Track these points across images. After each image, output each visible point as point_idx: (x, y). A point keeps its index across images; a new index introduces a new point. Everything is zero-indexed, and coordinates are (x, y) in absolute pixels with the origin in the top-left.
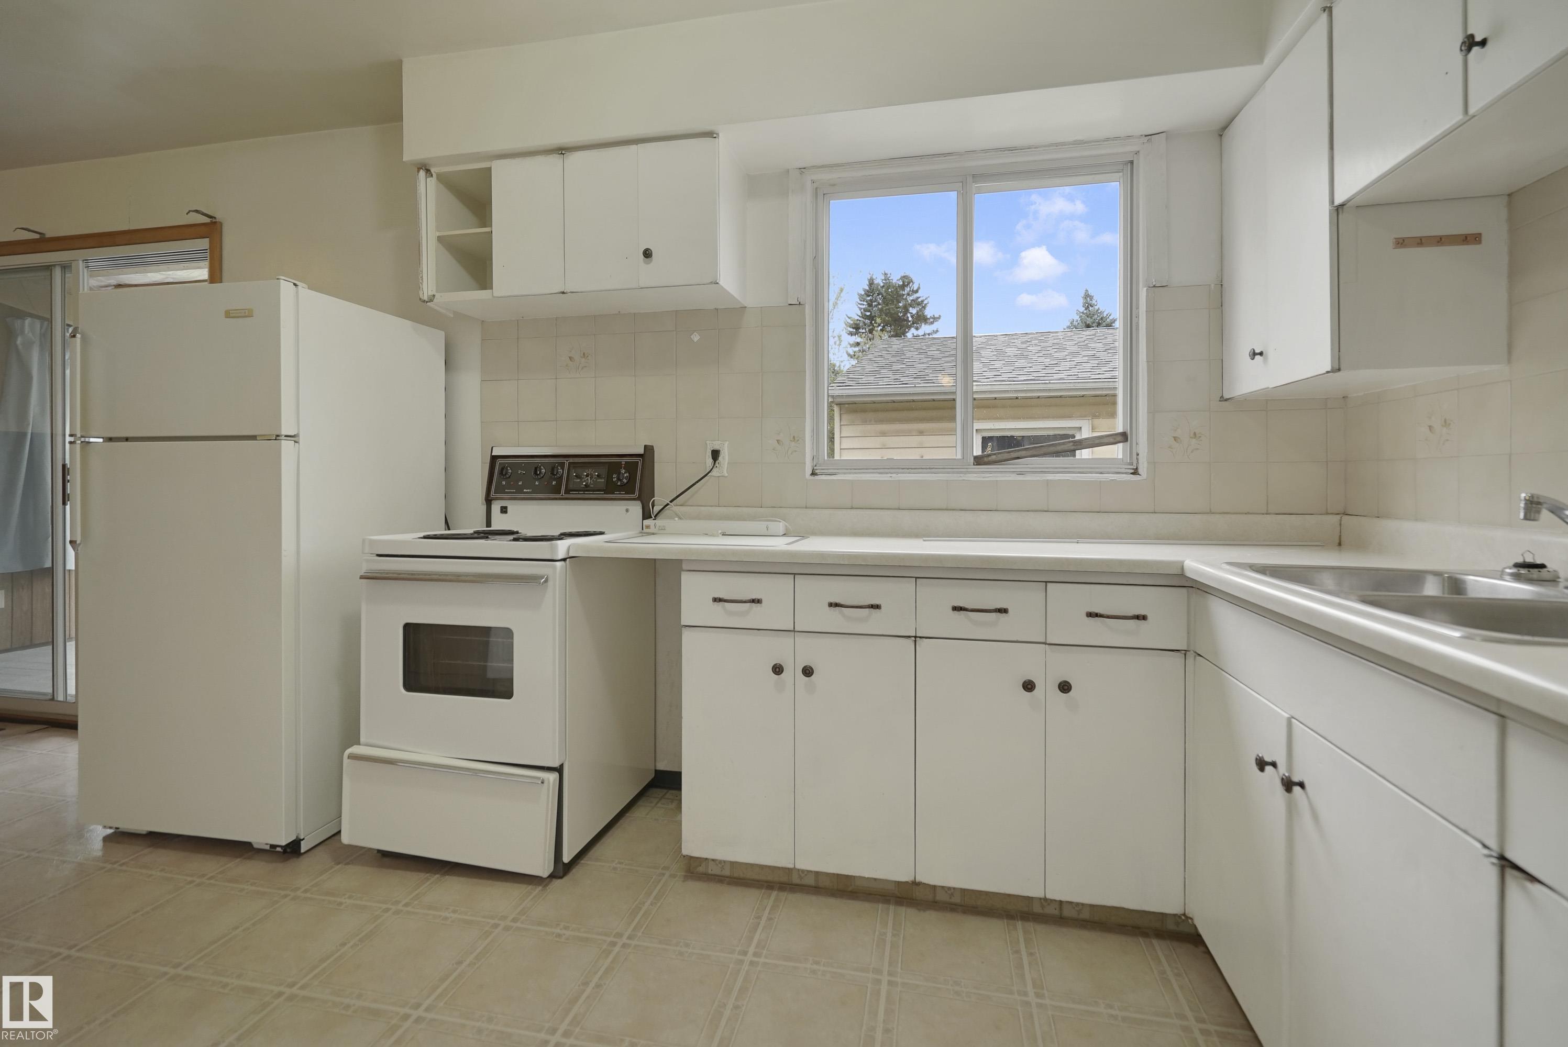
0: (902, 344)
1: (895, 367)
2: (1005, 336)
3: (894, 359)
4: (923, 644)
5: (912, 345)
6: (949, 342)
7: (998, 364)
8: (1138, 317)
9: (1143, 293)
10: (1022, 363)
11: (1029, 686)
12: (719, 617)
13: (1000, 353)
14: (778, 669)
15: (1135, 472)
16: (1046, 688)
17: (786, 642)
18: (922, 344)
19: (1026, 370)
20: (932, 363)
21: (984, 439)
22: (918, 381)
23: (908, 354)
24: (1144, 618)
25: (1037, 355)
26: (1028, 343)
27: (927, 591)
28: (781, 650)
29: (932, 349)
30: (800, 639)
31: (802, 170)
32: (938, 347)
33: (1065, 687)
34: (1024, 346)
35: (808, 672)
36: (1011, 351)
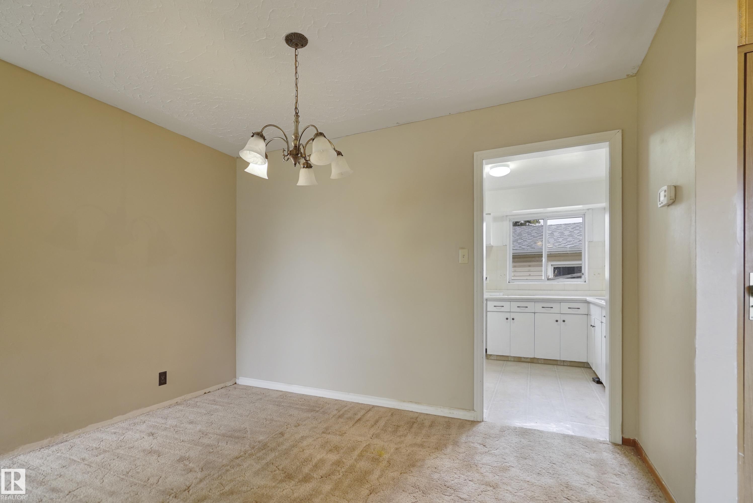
0: (521, 230)
1: (519, 241)
2: (565, 225)
3: (518, 238)
4: (536, 314)
5: (525, 230)
6: (541, 228)
7: (561, 240)
8: (586, 248)
9: (587, 243)
10: (570, 239)
11: (557, 321)
12: (495, 309)
13: (562, 233)
14: (507, 319)
15: (585, 282)
16: (560, 321)
17: (509, 314)
18: (529, 229)
19: (571, 242)
20: (534, 239)
21: (554, 268)
22: (529, 248)
23: (524, 235)
24: (579, 308)
25: (578, 234)
26: (575, 229)
27: (537, 304)
28: (508, 315)
29: (533, 232)
30: (511, 313)
31: (506, 216)
32: (536, 231)
33: (564, 321)
34: (572, 230)
35: (513, 319)
36: (567, 233)
